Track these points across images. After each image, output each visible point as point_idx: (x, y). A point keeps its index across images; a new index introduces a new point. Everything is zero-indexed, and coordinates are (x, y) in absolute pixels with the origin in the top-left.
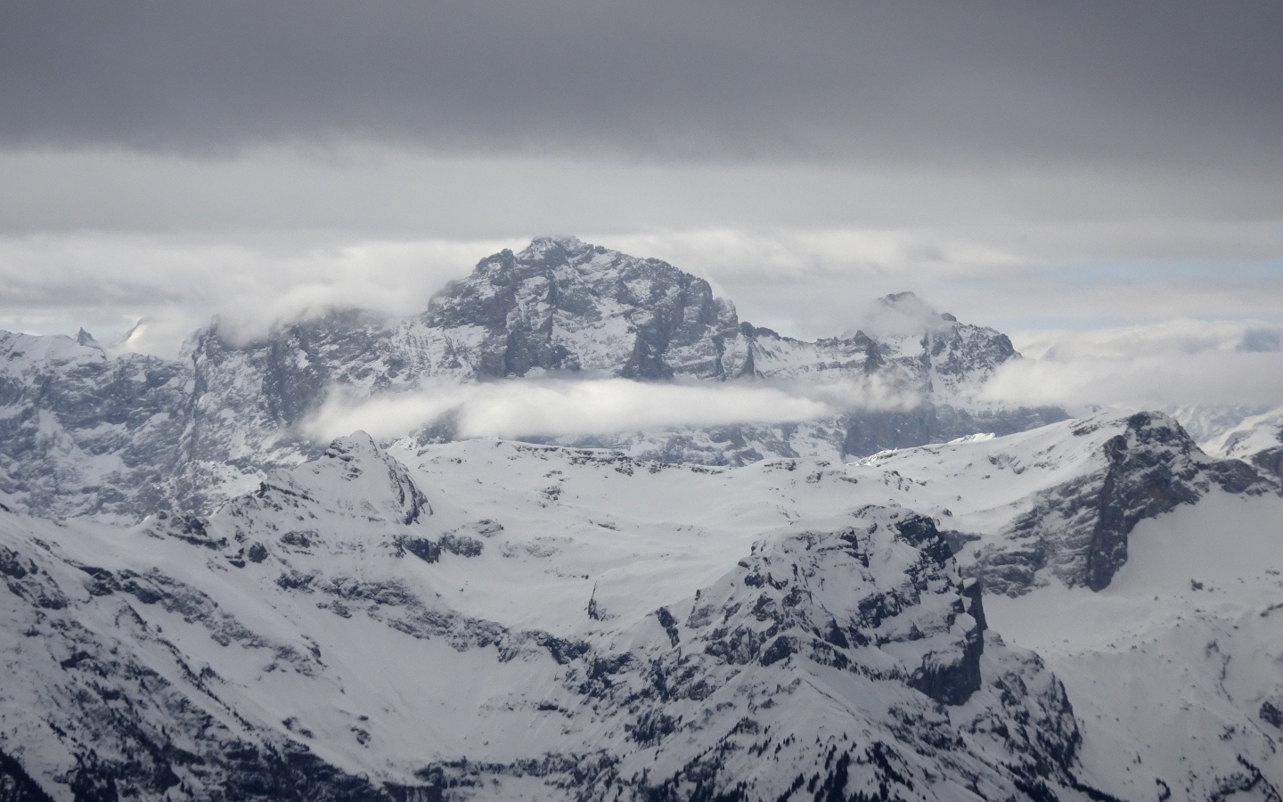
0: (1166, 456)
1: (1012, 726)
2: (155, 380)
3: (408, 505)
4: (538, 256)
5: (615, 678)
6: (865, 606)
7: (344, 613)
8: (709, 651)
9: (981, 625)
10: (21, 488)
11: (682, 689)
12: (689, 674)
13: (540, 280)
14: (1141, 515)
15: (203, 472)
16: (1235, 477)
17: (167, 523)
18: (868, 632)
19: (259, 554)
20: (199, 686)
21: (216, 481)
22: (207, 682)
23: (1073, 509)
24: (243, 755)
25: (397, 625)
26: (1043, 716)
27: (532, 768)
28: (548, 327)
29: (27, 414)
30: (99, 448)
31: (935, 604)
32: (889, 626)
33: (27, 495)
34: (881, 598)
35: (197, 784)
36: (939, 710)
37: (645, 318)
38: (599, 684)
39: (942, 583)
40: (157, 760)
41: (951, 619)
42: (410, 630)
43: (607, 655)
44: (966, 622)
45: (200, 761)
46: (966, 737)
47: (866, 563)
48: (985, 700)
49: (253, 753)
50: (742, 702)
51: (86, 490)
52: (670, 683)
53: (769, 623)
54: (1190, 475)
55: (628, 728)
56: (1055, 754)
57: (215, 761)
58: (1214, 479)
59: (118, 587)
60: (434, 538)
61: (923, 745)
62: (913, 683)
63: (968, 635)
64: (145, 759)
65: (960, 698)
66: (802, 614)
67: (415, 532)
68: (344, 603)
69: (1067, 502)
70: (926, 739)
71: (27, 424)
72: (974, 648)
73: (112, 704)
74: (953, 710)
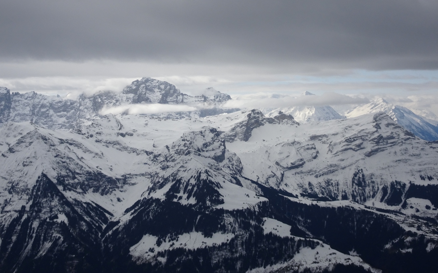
0: (258, 117)
1: (231, 166)
2: (72, 104)
3: (120, 127)
4: (143, 81)
5: (158, 158)
6: (204, 145)
7: (108, 147)
8: (175, 153)
9: (225, 148)
10: (46, 124)
11: (170, 160)
12: (172, 157)
13: (144, 85)
14: (254, 128)
15: (81, 121)
16: (271, 121)
17: (74, 130)
18: (204, 149)
19: (92, 136)
20: (80, 160)
21: (83, 122)
22: (82, 160)
23: (242, 127)
24: (89, 173)
25: (117, 149)
26: (236, 164)
27: (143, 175)
28: (145, 94)
29: (47, 110)
30: (61, 116)
31: (217, 144)
32: (208, 148)
33: (47, 125)
34: (207, 143)
35: (80, 178)
36: (217, 163)
37: (163, 92)
38: (155, 159)
39: (218, 140)
40: (73, 174)
41: (219, 147)
42: (120, 150)
43: (156, 154)
44: (222, 147)
45: (81, 174)
46: (222, 168)
47: (204, 137)
48: (226, 161)
49: (91, 173)
50: (181, 162)
51: (59, 124)
52: (168, 159)
53: (186, 148)
54: (263, 120)
55: (160, 167)
56: (238, 171)
57: (84, 174)
58: (267, 121)
59: (65, 142)
60: (124, 133)
61: (214, 169)
62: (213, 158)
63: (223, 150)
64: (70, 174)
65: (221, 161)
66: (192, 146)
67: (121, 132)
68: (108, 145)
69: (240, 126)
70: (215, 169)
71: (47, 112)
72: (224, 152)
73: (64, 164)
74: (220, 163)
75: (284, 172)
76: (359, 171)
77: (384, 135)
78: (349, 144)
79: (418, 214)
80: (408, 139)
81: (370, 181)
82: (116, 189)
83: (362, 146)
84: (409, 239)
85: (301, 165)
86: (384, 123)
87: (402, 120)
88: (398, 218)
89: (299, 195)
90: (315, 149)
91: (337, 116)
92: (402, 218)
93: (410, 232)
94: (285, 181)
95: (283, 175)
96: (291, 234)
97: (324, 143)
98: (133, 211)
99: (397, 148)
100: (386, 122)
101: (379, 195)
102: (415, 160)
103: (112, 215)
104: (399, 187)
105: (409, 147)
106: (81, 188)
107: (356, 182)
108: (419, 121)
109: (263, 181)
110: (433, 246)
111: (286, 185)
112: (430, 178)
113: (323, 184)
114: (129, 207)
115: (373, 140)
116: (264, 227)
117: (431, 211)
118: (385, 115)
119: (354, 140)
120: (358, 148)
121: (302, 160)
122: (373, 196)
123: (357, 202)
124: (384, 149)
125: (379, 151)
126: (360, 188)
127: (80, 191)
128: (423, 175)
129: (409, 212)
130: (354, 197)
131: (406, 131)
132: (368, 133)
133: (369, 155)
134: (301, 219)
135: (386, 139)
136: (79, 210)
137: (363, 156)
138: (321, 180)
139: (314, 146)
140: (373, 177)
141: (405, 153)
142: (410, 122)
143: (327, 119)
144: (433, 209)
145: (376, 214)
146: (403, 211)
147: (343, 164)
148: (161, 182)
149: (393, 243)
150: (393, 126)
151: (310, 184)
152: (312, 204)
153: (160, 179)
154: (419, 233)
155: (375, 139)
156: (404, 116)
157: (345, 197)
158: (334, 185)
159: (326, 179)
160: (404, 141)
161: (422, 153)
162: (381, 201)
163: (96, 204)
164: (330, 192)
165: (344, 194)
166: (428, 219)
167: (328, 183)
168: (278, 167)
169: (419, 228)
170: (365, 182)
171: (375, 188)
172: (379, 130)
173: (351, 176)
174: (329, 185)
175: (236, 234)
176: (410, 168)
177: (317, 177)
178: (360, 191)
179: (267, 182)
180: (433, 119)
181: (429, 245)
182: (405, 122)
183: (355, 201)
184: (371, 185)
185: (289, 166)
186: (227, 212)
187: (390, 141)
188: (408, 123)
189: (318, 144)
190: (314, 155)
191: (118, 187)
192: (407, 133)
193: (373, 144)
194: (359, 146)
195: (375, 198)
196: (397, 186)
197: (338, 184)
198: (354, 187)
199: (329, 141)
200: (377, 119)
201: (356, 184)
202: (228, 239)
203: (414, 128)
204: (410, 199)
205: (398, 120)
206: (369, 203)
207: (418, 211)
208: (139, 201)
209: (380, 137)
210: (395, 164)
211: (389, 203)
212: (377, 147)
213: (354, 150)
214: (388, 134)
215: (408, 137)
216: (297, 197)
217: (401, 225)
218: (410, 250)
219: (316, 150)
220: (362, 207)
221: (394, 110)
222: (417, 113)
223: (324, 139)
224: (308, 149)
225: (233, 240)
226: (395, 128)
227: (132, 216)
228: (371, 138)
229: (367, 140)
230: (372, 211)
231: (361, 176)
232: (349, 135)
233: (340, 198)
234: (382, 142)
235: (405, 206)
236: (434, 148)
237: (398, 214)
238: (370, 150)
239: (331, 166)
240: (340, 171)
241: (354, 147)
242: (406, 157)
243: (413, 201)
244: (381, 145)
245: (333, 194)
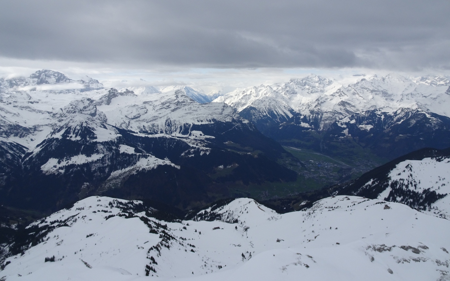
0: (115, 92)
1: (100, 119)
3: (29, 98)
4: (43, 71)
5: (56, 115)
6: (84, 107)
7: (22, 110)
8: (67, 112)
9: (96, 109)
11: (64, 116)
12: (64, 115)
13: (44, 74)
14: (112, 98)
15: (2, 94)
16: (122, 94)
18: (84, 110)
19: (10, 103)
21: (4, 95)
22: (5, 118)
24: (10, 125)
25: (29, 111)
26: (103, 117)
27: (47, 125)
28: (45, 79)
31: (91, 107)
32: (86, 109)
35: (4, 129)
36: (92, 117)
37: (57, 78)
39: (92, 105)
41: (93, 108)
42: (30, 111)
43: (55, 113)
44: (95, 109)
45: (4, 126)
46: (95, 120)
47: (84, 103)
48: (97, 116)
49: (11, 125)
50: (71, 117)
52: (62, 116)
53: (73, 109)
54: (117, 94)
55: (58, 120)
56: (105, 121)
57: (6, 126)
58: (120, 94)
60: (33, 101)
61: (91, 121)
62: (89, 115)
65: (94, 116)
66: (77, 108)
67: (30, 101)
68: (22, 108)
69: (105, 97)
72: (96, 111)
74: (94, 117)
76: (168, 119)
77: (180, 101)
78: (163, 105)
79: (196, 138)
81: (174, 124)
82: (30, 134)
83: (169, 107)
84: (193, 150)
85: (139, 117)
86: (180, 95)
87: (189, 93)
88: (188, 140)
89: (138, 132)
90: (146, 108)
91: (157, 92)
92: (189, 140)
93: (193, 147)
94: (131, 125)
95: (129, 122)
96: (135, 152)
97: (150, 105)
98: (41, 146)
99: (186, 107)
100: (181, 95)
101: (178, 130)
102: (195, 113)
103: (28, 149)
104: (187, 126)
105: (192, 106)
106: (5, 134)
107: (167, 124)
108: (196, 94)
109: (119, 126)
110: (203, 153)
111: (131, 127)
112: (202, 121)
113: (151, 126)
114: (39, 143)
115: (175, 103)
116: (120, 150)
117: (202, 136)
118: (180, 91)
119: (166, 104)
120: (167, 108)
121: (139, 114)
122: (175, 131)
123: (168, 134)
124: (180, 108)
125: (178, 109)
126: (169, 127)
127: (5, 136)
128: (199, 120)
129: (192, 137)
130: (166, 132)
131: (191, 99)
132: (173, 100)
133: (173, 111)
134: (139, 144)
135: (181, 103)
136: (5, 147)
137: (170, 112)
138: (149, 124)
139: (145, 107)
140: (175, 121)
141: (190, 109)
143: (151, 93)
145: (177, 140)
146: (190, 137)
147: (160, 116)
148: (59, 129)
149: (185, 152)
150: (184, 97)
151: (144, 126)
152: (145, 136)
153: (58, 127)
154: (197, 147)
157: (162, 132)
158: (156, 126)
159: (152, 123)
160: (189, 104)
161: (198, 109)
162: (179, 133)
163: (16, 143)
164: (154, 130)
165: (161, 130)
166: (201, 140)
167: (153, 125)
168: (126, 118)
169: (197, 145)
170: (171, 124)
171: (176, 127)
172: (178, 98)
173: (165, 121)
174: (153, 126)
175: (105, 154)
176: (193, 116)
177: (147, 122)
178: (169, 129)
179: (121, 126)
180: (203, 93)
181: (201, 152)
182: (190, 94)
183: (167, 134)
184: (174, 125)
185: (133, 118)
186: (99, 143)
187: (183, 104)
188: (191, 95)
189: (147, 106)
190: (146, 111)
191: (31, 133)
192: (191, 100)
193: (175, 105)
194: (168, 106)
195: (176, 132)
197: (158, 126)
198: (166, 127)
199: (153, 104)
200: (177, 93)
201: (167, 125)
202: (100, 157)
203: (194, 97)
204: (193, 131)
205: (187, 94)
206: (173, 134)
207: (196, 137)
208: (45, 140)
209: (178, 102)
210: (185, 115)
211: (183, 133)
212: (177, 107)
213: (165, 108)
214: (182, 100)
215: (192, 101)
216: (137, 133)
217: (189, 144)
218: (193, 155)
220: (170, 136)
221: (184, 89)
222: (195, 90)
223: (151, 103)
224: (142, 108)
225: (103, 157)
226: (185, 97)
227: (41, 148)
229: (172, 103)
230: (175, 138)
231: (169, 121)
232: (163, 101)
233: (159, 132)
234: (179, 104)
235: (190, 135)
236: (203, 107)
237: (187, 139)
238: (173, 108)
239: (154, 117)
240: (159, 119)
241: (165, 107)
242: (191, 111)
243: (194, 132)
244: (179, 106)
245: (156, 131)
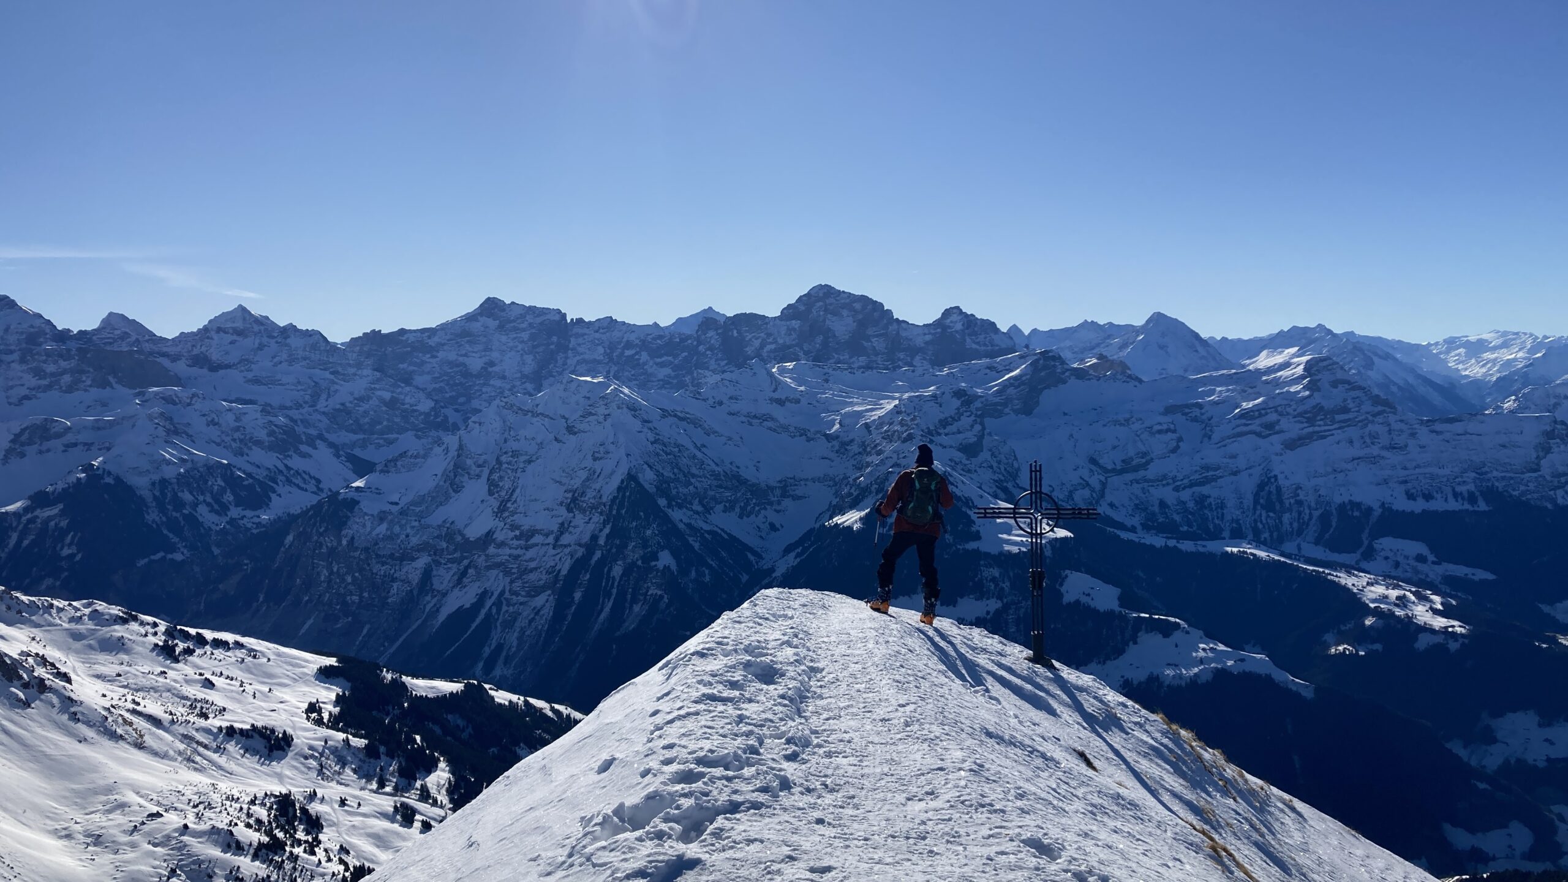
0: (1054, 366)
1: (995, 465)
2: (682, 340)
3: (774, 386)
4: (821, 295)
5: (848, 448)
6: (940, 421)
7: (751, 424)
8: (883, 438)
9: (984, 429)
10: (635, 380)
11: (873, 451)
12: (876, 446)
13: (821, 303)
14: (1045, 388)
15: (701, 374)
16: (1080, 374)
17: (688, 392)
18: (942, 431)
19: (721, 403)
20: (700, 450)
21: (705, 377)
22: (703, 449)
23: (1019, 386)
24: (716, 476)
25: (770, 429)
26: (1006, 461)
27: (819, 480)
28: (824, 321)
29: (636, 353)
30: (662, 365)
31: (966, 421)
32: (949, 429)
33: (637, 382)
34: (946, 418)
35: (698, 484)
36: (967, 459)
37: (860, 317)
38: (842, 450)
39: (969, 413)
40: (685, 476)
41: (972, 426)
42: (775, 431)
43: (846, 439)
44: (978, 427)
45: (700, 477)
46: (978, 469)
47: (941, 406)
48: (985, 455)
49: (719, 474)
50: (895, 456)
51: (659, 381)
52: (869, 449)
53: (906, 428)
54: (1063, 373)
55: (853, 465)
56: (1011, 476)
57: (706, 477)
58: (1072, 375)
59: (671, 415)
60: (783, 398)
61: (962, 472)
62: (959, 450)
63: (979, 432)
64: (681, 476)
65: (975, 455)
66: (917, 425)
67: (776, 395)
68: (751, 420)
69: (1016, 384)
70: (963, 470)
71: (637, 357)
72: (981, 437)
73: (669, 457)
74: (973, 459)
75: (1106, 478)
76: (1269, 478)
77: (1328, 405)
78: (1250, 422)
80: (1379, 413)
81: (1292, 501)
82: (768, 507)
83: (1277, 428)
85: (1144, 466)
86: (1327, 378)
87: (1370, 373)
89: (1139, 528)
90: (1174, 431)
91: (1225, 364)
93: (1378, 608)
94: (1109, 498)
95: (1104, 485)
96: (1121, 606)
97: (1194, 420)
98: (799, 550)
99: (1355, 432)
100: (1333, 378)
101: (1312, 531)
102: (1394, 458)
103: (760, 557)
104: (1356, 514)
105: (1383, 430)
106: (701, 502)
107: (1262, 501)
109: (1061, 497)
110: (1431, 641)
111: (1112, 505)
112: (1428, 497)
113: (1191, 506)
114: (793, 541)
115: (1300, 415)
116: (1063, 589)
117: (1428, 566)
118: (1330, 362)
119: (1261, 415)
120: (1268, 432)
121: (1144, 454)
122: (1300, 533)
123: (1265, 544)
124: (1327, 433)
125: (1315, 438)
126: (1271, 514)
127: (700, 509)
128: (1413, 491)
129: (1378, 566)
130: (1257, 532)
131: (1377, 396)
132: (1294, 400)
134: (1141, 574)
135: (1330, 412)
136: (696, 546)
137: (1278, 447)
138: (1186, 495)
139: (1172, 426)
140: (1299, 491)
141: (1373, 443)
142: (1387, 377)
143: (1200, 370)
144: (1434, 563)
145: (1304, 571)
146: (1365, 565)
147: (1234, 464)
148: (855, 494)
150: (1347, 386)
151: (1162, 504)
152: (1166, 545)
153: (853, 488)
154: (1402, 611)
155: (1306, 412)
156: (1373, 363)
157: (1237, 534)
158: (1214, 507)
159: (1197, 495)
160: (1370, 418)
161: (1412, 442)
162: (1317, 542)
163: (729, 535)
164: (1205, 521)
165: (1235, 525)
166: (1422, 583)
167: (1201, 500)
168: (1093, 468)
169: (1401, 602)
170: (1281, 502)
171: (1303, 515)
172: (1315, 393)
173: (1252, 489)
174: (1203, 507)
175: (1005, 600)
176: (1383, 474)
177: (1177, 489)
178: (1271, 522)
179: (1070, 496)
181: (1422, 637)
182: (1374, 377)
183: (1259, 543)
184: (1295, 508)
185: (1119, 468)
186: (987, 555)
187: (1338, 417)
188: (1381, 380)
189: (1181, 423)
190: (1173, 444)
191: (771, 504)
192: (1378, 401)
193: (1302, 423)
194: (1270, 426)
195: (1302, 537)
196: (1353, 511)
197: (1222, 506)
198: (1258, 512)
199: (1204, 417)
200: (1313, 371)
201: (1263, 507)
202: (988, 608)
203: (1394, 389)
204: (1381, 540)
205: (1359, 373)
206: (1290, 547)
207: (1398, 565)
208: (812, 530)
210: (1350, 466)
211: (1335, 546)
212: (1311, 429)
213: (1258, 435)
214: (1337, 402)
215: (1380, 408)
216: (1133, 529)
217: (1360, 595)
219: (1178, 435)
223: (1195, 412)
224: (1160, 432)
225: (998, 612)
226: (1354, 389)
227: (798, 560)
228: (1299, 410)
229: (1288, 414)
231: (1273, 489)
233: (1226, 534)
234: (1321, 420)
235: (1369, 554)
236: (1437, 433)
238: (1294, 436)
239: (1208, 468)
240: (1228, 478)
241: (1258, 429)
242: (1375, 450)
243: (1387, 544)
244: (1320, 426)
245: (1211, 526)
